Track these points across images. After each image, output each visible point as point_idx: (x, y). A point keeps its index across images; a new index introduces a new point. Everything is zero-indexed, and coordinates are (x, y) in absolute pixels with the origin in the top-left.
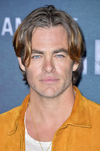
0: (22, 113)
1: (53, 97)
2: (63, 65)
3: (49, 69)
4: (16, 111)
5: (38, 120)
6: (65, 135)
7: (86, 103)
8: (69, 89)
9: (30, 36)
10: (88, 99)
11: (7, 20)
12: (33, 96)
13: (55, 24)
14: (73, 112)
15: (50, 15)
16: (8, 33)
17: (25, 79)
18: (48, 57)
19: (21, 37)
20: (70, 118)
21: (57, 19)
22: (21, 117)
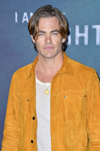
0: (34, 67)
1: (51, 58)
2: (56, 39)
3: (49, 41)
4: (30, 66)
5: (43, 71)
6: (58, 79)
7: (70, 61)
8: (60, 53)
9: (37, 23)
10: (71, 58)
11: (25, 14)
12: (40, 57)
13: (52, 16)
14: (63, 66)
15: (49, 10)
16: (25, 22)
17: (35, 48)
18: (48, 35)
19: (33, 24)
20: (61, 70)
21: (53, 13)
22: (33, 69)
